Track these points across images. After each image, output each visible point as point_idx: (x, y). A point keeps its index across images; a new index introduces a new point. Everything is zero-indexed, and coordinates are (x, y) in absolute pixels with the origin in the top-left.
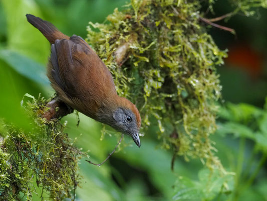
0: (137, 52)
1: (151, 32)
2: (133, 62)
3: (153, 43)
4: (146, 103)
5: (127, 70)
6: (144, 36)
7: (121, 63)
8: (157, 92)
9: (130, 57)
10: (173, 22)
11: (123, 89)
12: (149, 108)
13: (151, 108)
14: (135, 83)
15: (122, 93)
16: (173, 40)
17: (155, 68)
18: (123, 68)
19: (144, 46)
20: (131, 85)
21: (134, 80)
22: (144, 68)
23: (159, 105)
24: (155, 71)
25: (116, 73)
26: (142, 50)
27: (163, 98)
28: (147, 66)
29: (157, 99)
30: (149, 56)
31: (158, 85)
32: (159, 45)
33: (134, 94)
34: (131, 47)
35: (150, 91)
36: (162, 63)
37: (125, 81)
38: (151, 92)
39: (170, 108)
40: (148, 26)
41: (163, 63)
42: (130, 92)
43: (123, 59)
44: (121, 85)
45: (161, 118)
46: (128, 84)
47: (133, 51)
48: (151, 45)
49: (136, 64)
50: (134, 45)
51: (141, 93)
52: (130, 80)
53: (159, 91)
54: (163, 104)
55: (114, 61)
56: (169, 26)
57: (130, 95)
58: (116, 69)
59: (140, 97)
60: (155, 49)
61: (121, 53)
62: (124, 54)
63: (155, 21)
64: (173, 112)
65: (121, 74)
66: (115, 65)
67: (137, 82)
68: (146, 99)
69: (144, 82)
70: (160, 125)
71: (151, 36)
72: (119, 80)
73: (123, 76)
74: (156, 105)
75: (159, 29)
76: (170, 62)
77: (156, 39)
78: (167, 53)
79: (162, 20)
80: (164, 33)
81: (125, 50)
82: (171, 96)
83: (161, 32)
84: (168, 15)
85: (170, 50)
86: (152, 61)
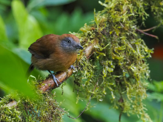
0: (98, 50)
1: (107, 38)
2: (96, 56)
3: (108, 45)
4: (104, 81)
5: (92, 61)
6: (103, 40)
7: (89, 56)
8: (111, 75)
9: (94, 53)
10: (120, 32)
11: (90, 72)
12: (106, 84)
13: (107, 84)
14: (97, 69)
15: (89, 75)
16: (120, 42)
17: (109, 59)
18: (90, 60)
19: (103, 47)
20: (95, 70)
21: (96, 67)
22: (103, 59)
23: (112, 82)
24: (109, 62)
25: (86, 63)
26: (101, 49)
27: (114, 78)
28: (104, 59)
29: (111, 78)
30: (106, 53)
31: (111, 70)
32: (112, 45)
33: (96, 76)
34: (95, 47)
35: (106, 73)
36: (114, 56)
37: (91, 68)
38: (107, 74)
39: (118, 84)
40: (105, 34)
41: (114, 57)
42: (94, 74)
43: (90, 54)
44: (89, 70)
45: (113, 90)
46: (93, 69)
47: (96, 49)
48: (107, 46)
49: (98, 57)
50: (96, 45)
51: (101, 75)
52: (94, 67)
53: (112, 74)
54: (114, 81)
55: (84, 55)
56: (118, 34)
57: (94, 76)
58: (85, 61)
59: (100, 78)
60: (109, 48)
61: (88, 51)
62: (90, 51)
63: (110, 31)
64: (120, 87)
65: (88, 64)
66: (85, 58)
67: (98, 68)
68: (104, 79)
69: (102, 68)
70: (112, 94)
71: (107, 40)
72: (88, 67)
73: (90, 65)
74: (110, 82)
75: (112, 36)
76: (118, 56)
77: (110, 42)
78: (117, 51)
79: (114, 31)
80: (115, 39)
81: (91, 49)
82: (119, 77)
83: (113, 38)
84: (117, 28)
85: (118, 49)
86: (107, 55)
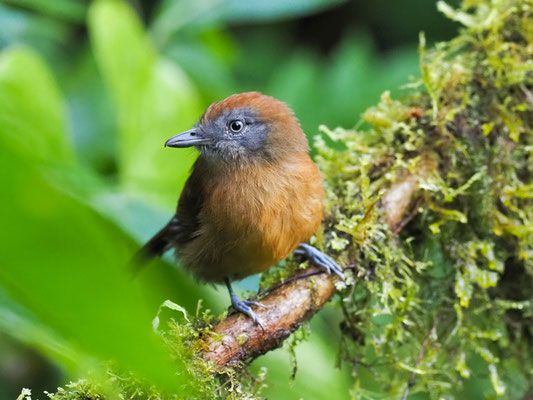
0: (438, 198)
1: (472, 149)
2: (427, 223)
3: (476, 177)
4: (459, 323)
5: (412, 242)
6: (454, 160)
7: (398, 225)
8: (486, 297)
9: (421, 210)
10: (524, 126)
11: (404, 288)
12: (467, 336)
13: (473, 335)
14: (432, 273)
15: (402, 299)
16: (525, 168)
17: (481, 237)
18: (403, 238)
19: (455, 185)
20: (424, 279)
21: (430, 267)
22: (454, 237)
23: (493, 327)
24: (481, 246)
25: (386, 250)
26: (450, 194)
27: (501, 312)
28: (462, 233)
29: (488, 313)
30: (466, 209)
31: (488, 279)
32: (491, 180)
33: (430, 301)
34: (423, 186)
35: (470, 293)
36: (499, 224)
37: (408, 270)
38: (473, 295)
39: (518, 335)
40: (465, 135)
41: (501, 225)
42: (421, 296)
43: (405, 216)
44: (399, 280)
45: (497, 360)
46: (416, 276)
47: (427, 197)
48: (470, 182)
49: (435, 228)
50: (430, 181)
51: (448, 299)
52: (420, 266)
53: (493, 294)
54: (502, 326)
55: (382, 221)
56: (515, 136)
57: (421, 304)
58: (386, 241)
59: (446, 309)
60: (481, 192)
61: (398, 202)
62: (406, 203)
63: (482, 123)
64: (525, 346)
65: (397, 254)
66: (383, 231)
67: (438, 273)
68: (460, 314)
69: (454, 272)
70: (494, 377)
71: (473, 160)
72: (395, 266)
73: (404, 258)
74: (483, 329)
75: (492, 143)
76: (517, 223)
77: (485, 168)
78: (512, 201)
79: (499, 120)
80: (503, 153)
81: (409, 194)
82: (520, 306)
83: (496, 150)
84: (514, 109)
85: (518, 195)
86: (473, 220)
